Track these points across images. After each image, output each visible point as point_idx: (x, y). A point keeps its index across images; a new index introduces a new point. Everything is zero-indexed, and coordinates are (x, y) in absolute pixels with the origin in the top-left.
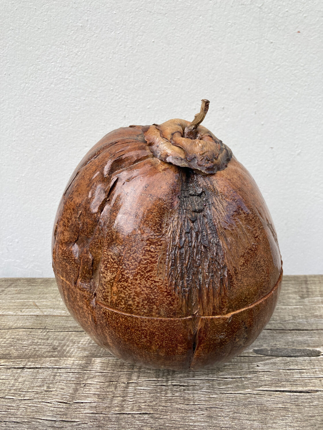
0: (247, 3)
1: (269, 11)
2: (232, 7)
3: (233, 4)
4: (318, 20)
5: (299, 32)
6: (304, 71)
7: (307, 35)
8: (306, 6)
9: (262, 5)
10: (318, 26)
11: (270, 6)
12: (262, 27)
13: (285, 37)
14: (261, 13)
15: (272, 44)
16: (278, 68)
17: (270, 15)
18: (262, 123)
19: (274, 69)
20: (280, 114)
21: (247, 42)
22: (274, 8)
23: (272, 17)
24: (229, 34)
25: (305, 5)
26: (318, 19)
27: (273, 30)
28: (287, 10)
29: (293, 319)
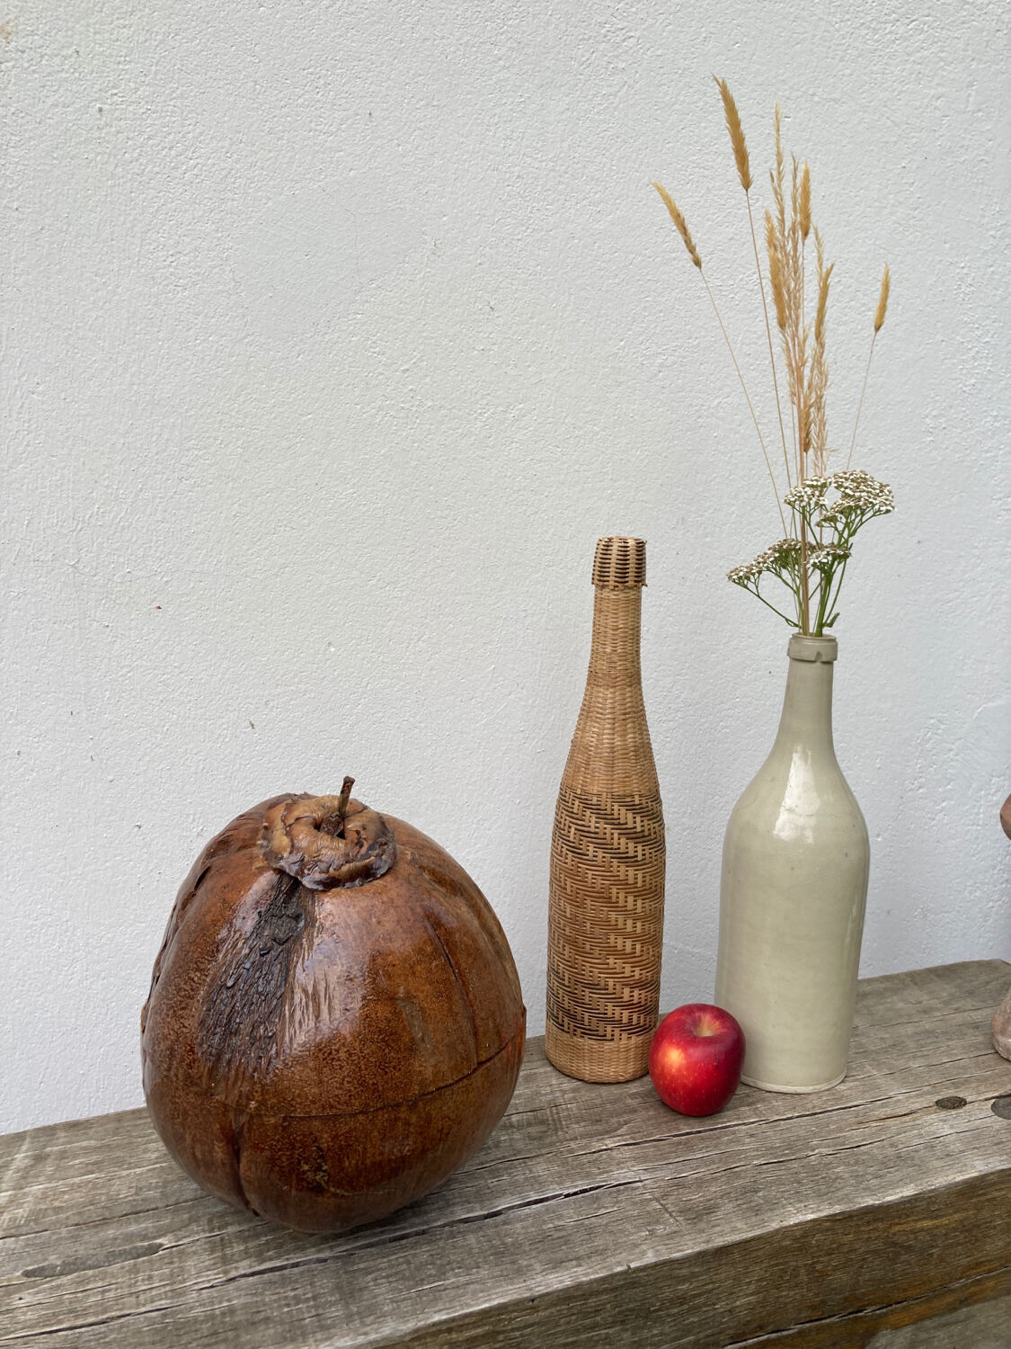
0: (47, 559)
1: (93, 573)
2: (15, 564)
3: (15, 559)
4: (193, 588)
5: (159, 608)
6: (182, 675)
7: (177, 613)
8: (166, 562)
9: (77, 562)
10: (195, 597)
11: (94, 564)
12: (83, 600)
13: (132, 617)
14: (77, 575)
15: (109, 629)
16: (128, 672)
17: (95, 578)
18: (110, 778)
19: (120, 674)
20: (147, 758)
21: (56, 626)
22: (103, 566)
23: (101, 581)
24: (15, 612)
25: (163, 561)
26: (192, 585)
27: (105, 604)
28: (128, 570)
29: (136, 1194)
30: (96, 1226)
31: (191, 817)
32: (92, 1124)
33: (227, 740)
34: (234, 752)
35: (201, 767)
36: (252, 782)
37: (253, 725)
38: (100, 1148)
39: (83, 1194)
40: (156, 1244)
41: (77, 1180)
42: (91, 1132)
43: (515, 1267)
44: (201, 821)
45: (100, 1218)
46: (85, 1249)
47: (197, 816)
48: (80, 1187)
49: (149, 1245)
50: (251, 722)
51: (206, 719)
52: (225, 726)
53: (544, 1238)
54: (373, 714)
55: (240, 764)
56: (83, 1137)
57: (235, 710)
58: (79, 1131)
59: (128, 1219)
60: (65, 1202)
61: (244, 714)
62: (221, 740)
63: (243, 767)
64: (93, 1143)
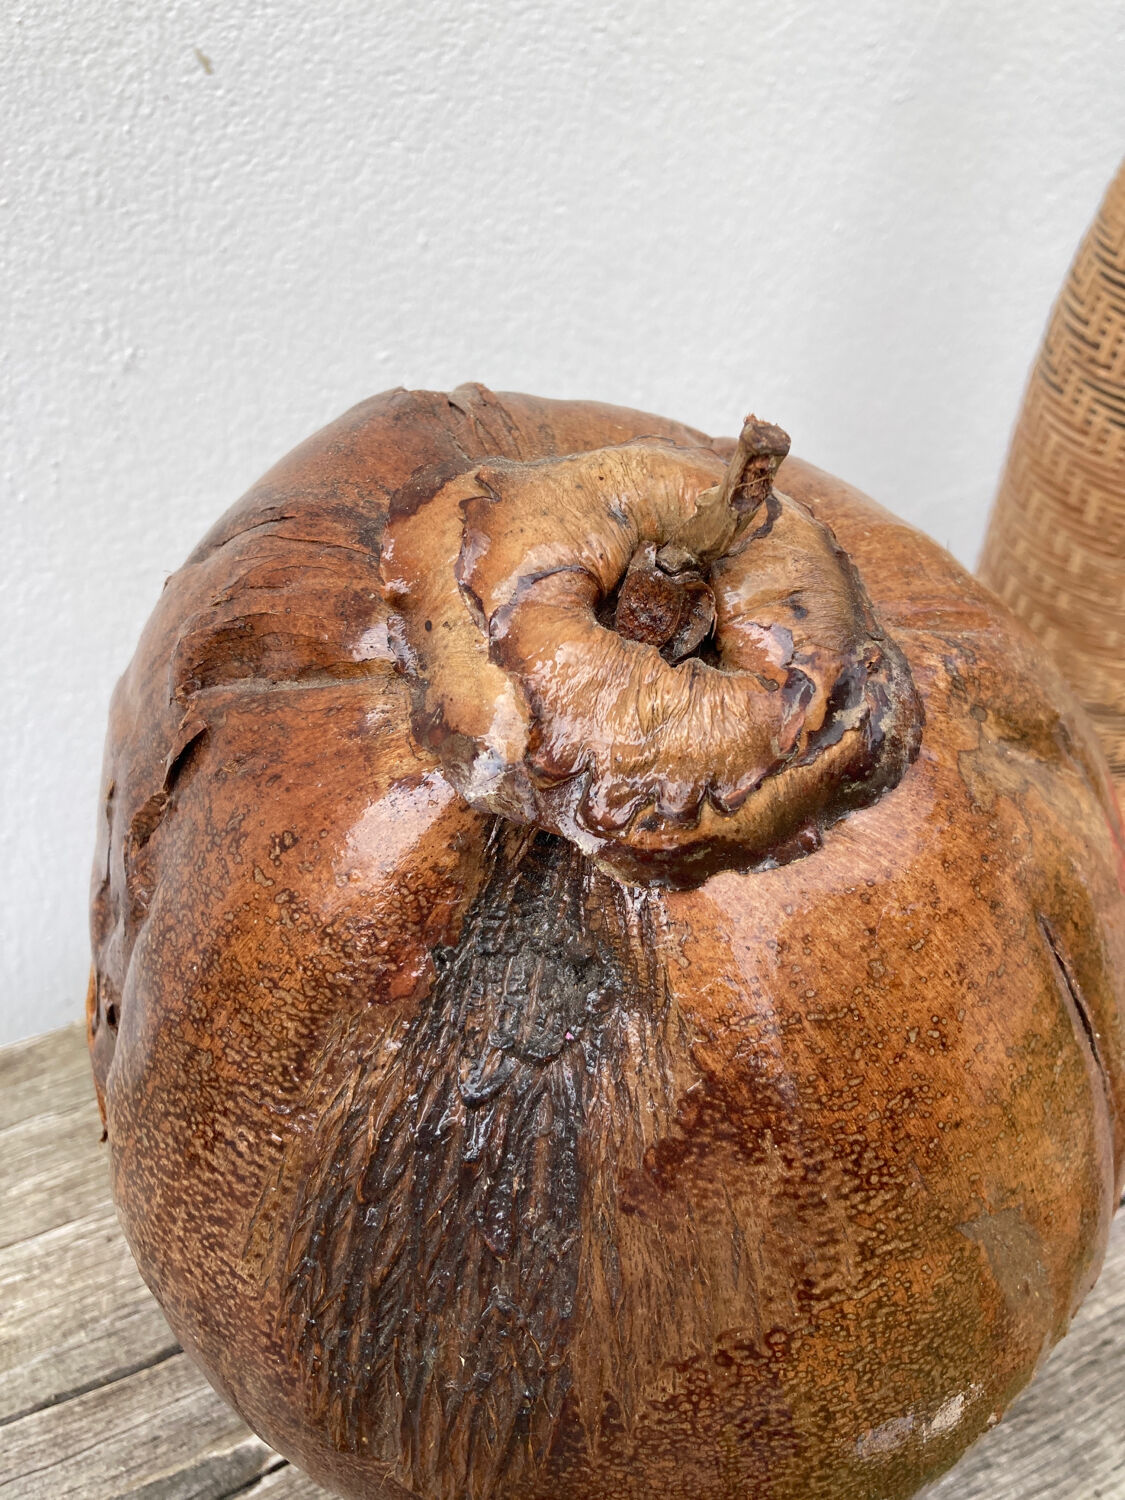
30: (103, 1400)
31: (99, 329)
32: (42, 1059)
33: (145, 110)
34: (171, 144)
35: (93, 193)
36: (231, 226)
37: (206, 63)
38: (71, 1135)
39: (58, 1293)
40: (248, 1450)
41: (35, 1247)
42: (44, 1083)
43: (1064, 1452)
44: (126, 334)
45: (107, 1372)
46: (92, 1481)
47: (113, 323)
48: (46, 1268)
49: (235, 1453)
50: (198, 53)
51: (74, 51)
52: (130, 69)
53: (1097, 1350)
54: (520, 13)
55: (195, 180)
56: (30, 1104)
57: (147, 18)
58: (17, 1082)
59: (172, 1369)
60: (21, 1321)
61: (178, 28)
62: (127, 112)
63: (202, 186)
64: (51, 1122)
